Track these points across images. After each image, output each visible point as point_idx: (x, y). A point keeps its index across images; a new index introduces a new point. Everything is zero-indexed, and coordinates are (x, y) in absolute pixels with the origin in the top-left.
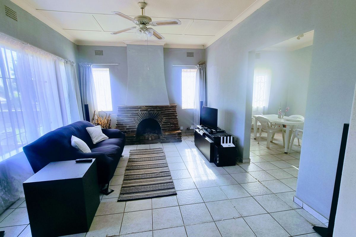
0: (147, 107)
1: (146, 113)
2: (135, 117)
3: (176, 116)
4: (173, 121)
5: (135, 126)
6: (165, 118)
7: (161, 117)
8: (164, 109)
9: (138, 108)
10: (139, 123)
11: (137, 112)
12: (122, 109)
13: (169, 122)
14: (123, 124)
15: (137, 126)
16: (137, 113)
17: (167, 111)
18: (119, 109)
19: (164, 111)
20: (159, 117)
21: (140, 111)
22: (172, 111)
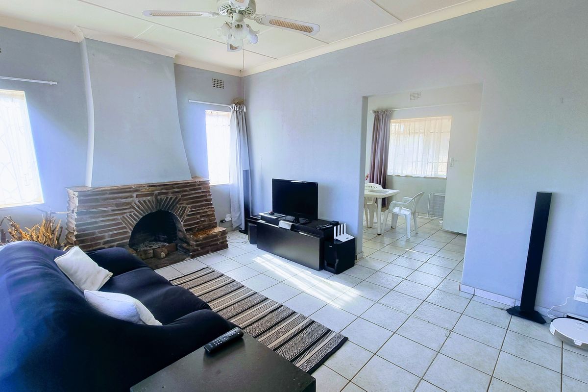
0: (152, 186)
1: (149, 201)
2: (124, 211)
3: (210, 200)
4: (205, 210)
5: (126, 232)
6: (190, 206)
7: (182, 206)
8: (188, 189)
9: (130, 192)
10: (134, 225)
11: (129, 200)
12: (90, 195)
13: (199, 213)
14: (93, 234)
15: (131, 232)
16: (129, 204)
17: (193, 192)
18: (82, 198)
19: (187, 193)
20: (178, 205)
21: (137, 196)
22: (203, 192)
